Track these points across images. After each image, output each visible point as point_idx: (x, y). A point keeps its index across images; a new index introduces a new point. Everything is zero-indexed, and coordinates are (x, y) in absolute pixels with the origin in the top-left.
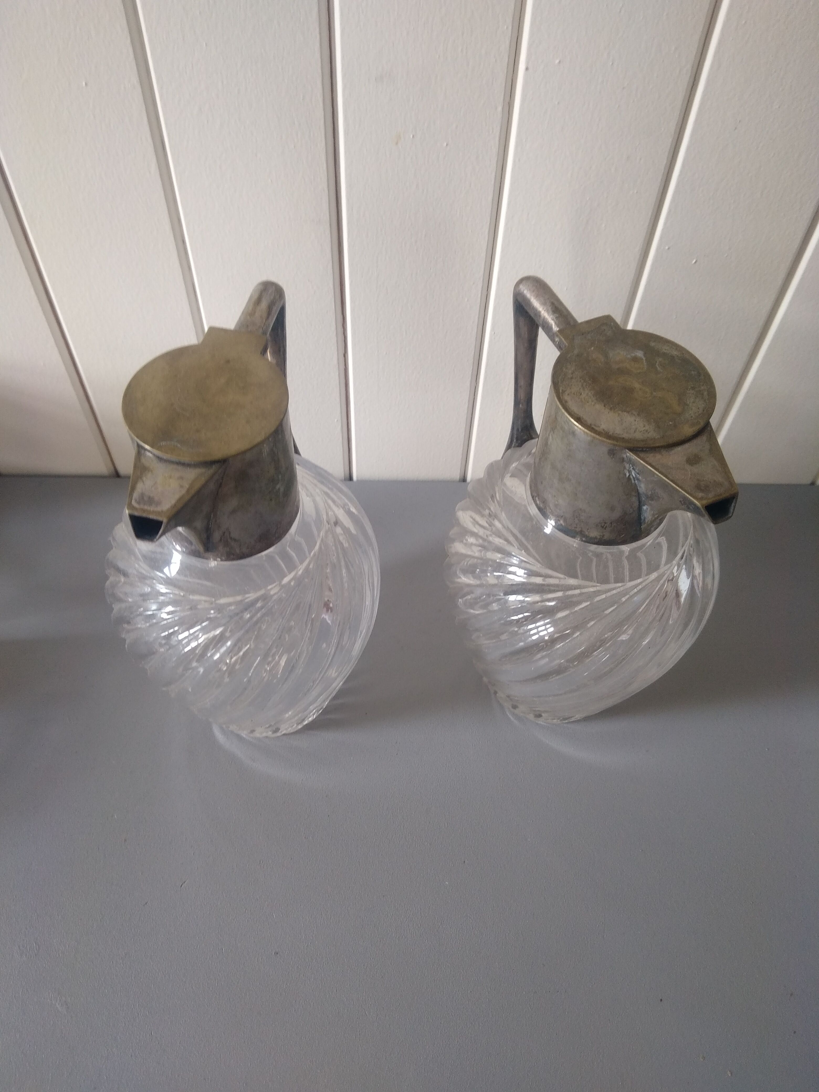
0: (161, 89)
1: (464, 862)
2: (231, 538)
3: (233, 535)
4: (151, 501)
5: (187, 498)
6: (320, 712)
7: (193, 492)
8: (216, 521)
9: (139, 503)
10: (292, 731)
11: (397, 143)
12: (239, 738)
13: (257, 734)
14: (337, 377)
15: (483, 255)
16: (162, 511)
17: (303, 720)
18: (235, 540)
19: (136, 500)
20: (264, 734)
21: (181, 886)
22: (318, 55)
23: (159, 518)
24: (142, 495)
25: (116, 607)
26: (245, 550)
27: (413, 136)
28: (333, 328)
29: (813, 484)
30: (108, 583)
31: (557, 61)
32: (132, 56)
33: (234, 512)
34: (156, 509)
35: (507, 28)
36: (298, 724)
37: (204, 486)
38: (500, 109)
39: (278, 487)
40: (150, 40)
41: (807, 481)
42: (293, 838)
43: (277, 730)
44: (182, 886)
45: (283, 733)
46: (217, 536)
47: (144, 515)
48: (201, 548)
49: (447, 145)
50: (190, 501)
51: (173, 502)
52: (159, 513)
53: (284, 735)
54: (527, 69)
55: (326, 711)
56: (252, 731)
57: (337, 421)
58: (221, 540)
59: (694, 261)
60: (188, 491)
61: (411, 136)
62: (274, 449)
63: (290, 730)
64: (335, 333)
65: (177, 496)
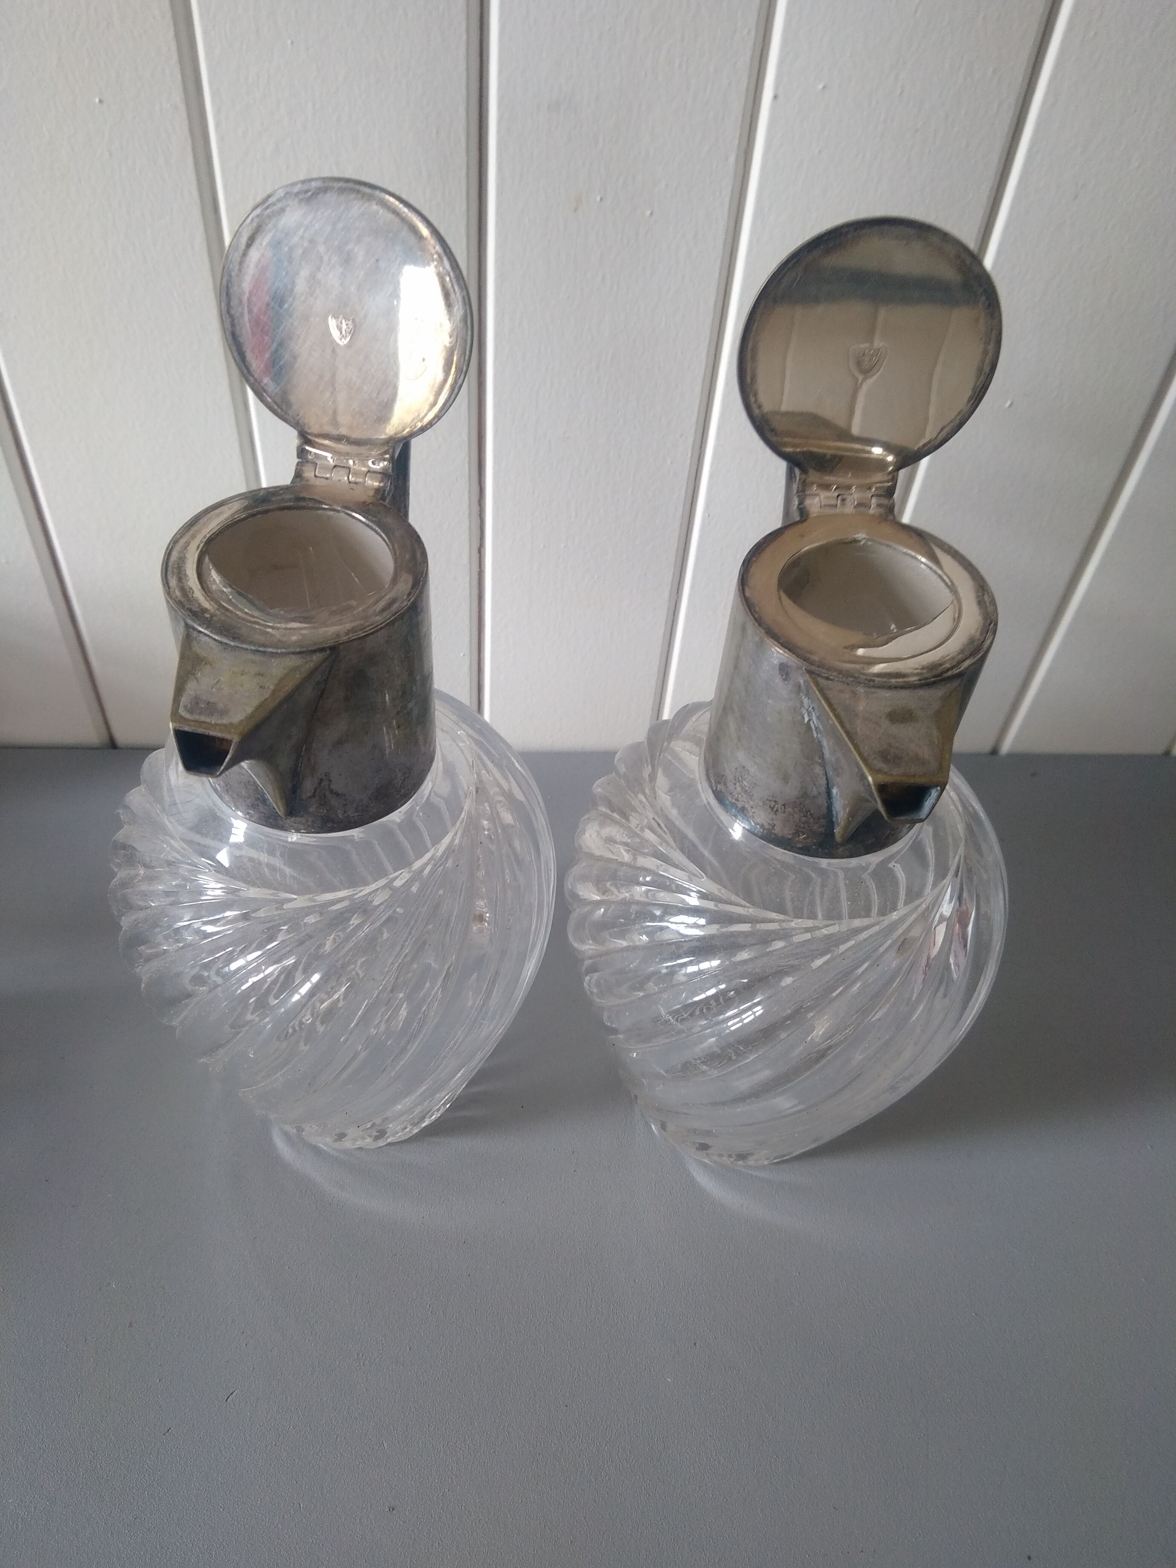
0: (217, 113)
1: (695, 1344)
2: (331, 791)
3: (333, 787)
4: (211, 708)
5: (272, 705)
6: (448, 1106)
7: (282, 695)
8: (309, 759)
9: (191, 712)
10: (403, 1138)
11: (576, 210)
12: (316, 1150)
13: (347, 1144)
14: (467, 585)
15: (698, 389)
16: (231, 724)
17: (422, 1119)
18: (337, 795)
19: (185, 707)
20: (359, 1143)
21: (227, 1400)
22: (462, 67)
23: (227, 736)
24: (196, 700)
25: (126, 922)
26: (351, 813)
27: (601, 199)
28: (465, 506)
29: (1167, 753)
30: (115, 881)
31: (820, 86)
32: (175, 58)
33: (339, 743)
34: (219, 722)
35: (749, 33)
36: (415, 1124)
37: (298, 688)
38: (732, 159)
39: (410, 705)
40: (205, 33)
41: (1160, 749)
42: (412, 1315)
43: (382, 1134)
44: (229, 1400)
45: (389, 1140)
46: (308, 786)
47: (200, 731)
48: (280, 811)
49: (651, 214)
50: (274, 711)
51: (249, 710)
52: (227, 727)
53: (390, 1144)
54: (775, 97)
55: (458, 1104)
56: (341, 1136)
57: (464, 655)
58: (314, 796)
59: (1008, 403)
60: (274, 692)
61: (598, 199)
62: (409, 638)
63: (401, 1136)
64: (467, 513)
65: (255, 702)
